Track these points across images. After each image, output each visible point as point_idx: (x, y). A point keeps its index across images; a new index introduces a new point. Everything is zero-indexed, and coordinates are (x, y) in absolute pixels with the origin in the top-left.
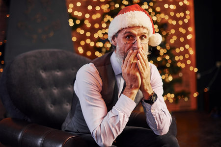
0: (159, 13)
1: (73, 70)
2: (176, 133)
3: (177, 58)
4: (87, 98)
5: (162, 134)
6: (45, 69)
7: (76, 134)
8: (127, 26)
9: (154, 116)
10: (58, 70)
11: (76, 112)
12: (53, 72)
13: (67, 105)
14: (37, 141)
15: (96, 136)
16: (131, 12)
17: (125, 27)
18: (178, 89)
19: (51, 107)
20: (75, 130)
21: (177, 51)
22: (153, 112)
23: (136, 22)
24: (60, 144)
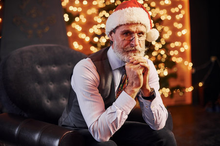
0: (154, 8)
1: (69, 65)
2: (172, 127)
3: (172, 53)
4: (84, 93)
5: (159, 129)
6: (41, 64)
7: (74, 129)
8: (125, 23)
9: (153, 112)
10: (54, 65)
11: (73, 107)
12: (49, 67)
13: (64, 100)
14: (34, 136)
15: (93, 131)
16: (130, 8)
17: (123, 24)
18: (173, 83)
19: (48, 102)
20: (72, 125)
21: (172, 45)
22: (152, 108)
23: (135, 19)
24: (57, 139)
